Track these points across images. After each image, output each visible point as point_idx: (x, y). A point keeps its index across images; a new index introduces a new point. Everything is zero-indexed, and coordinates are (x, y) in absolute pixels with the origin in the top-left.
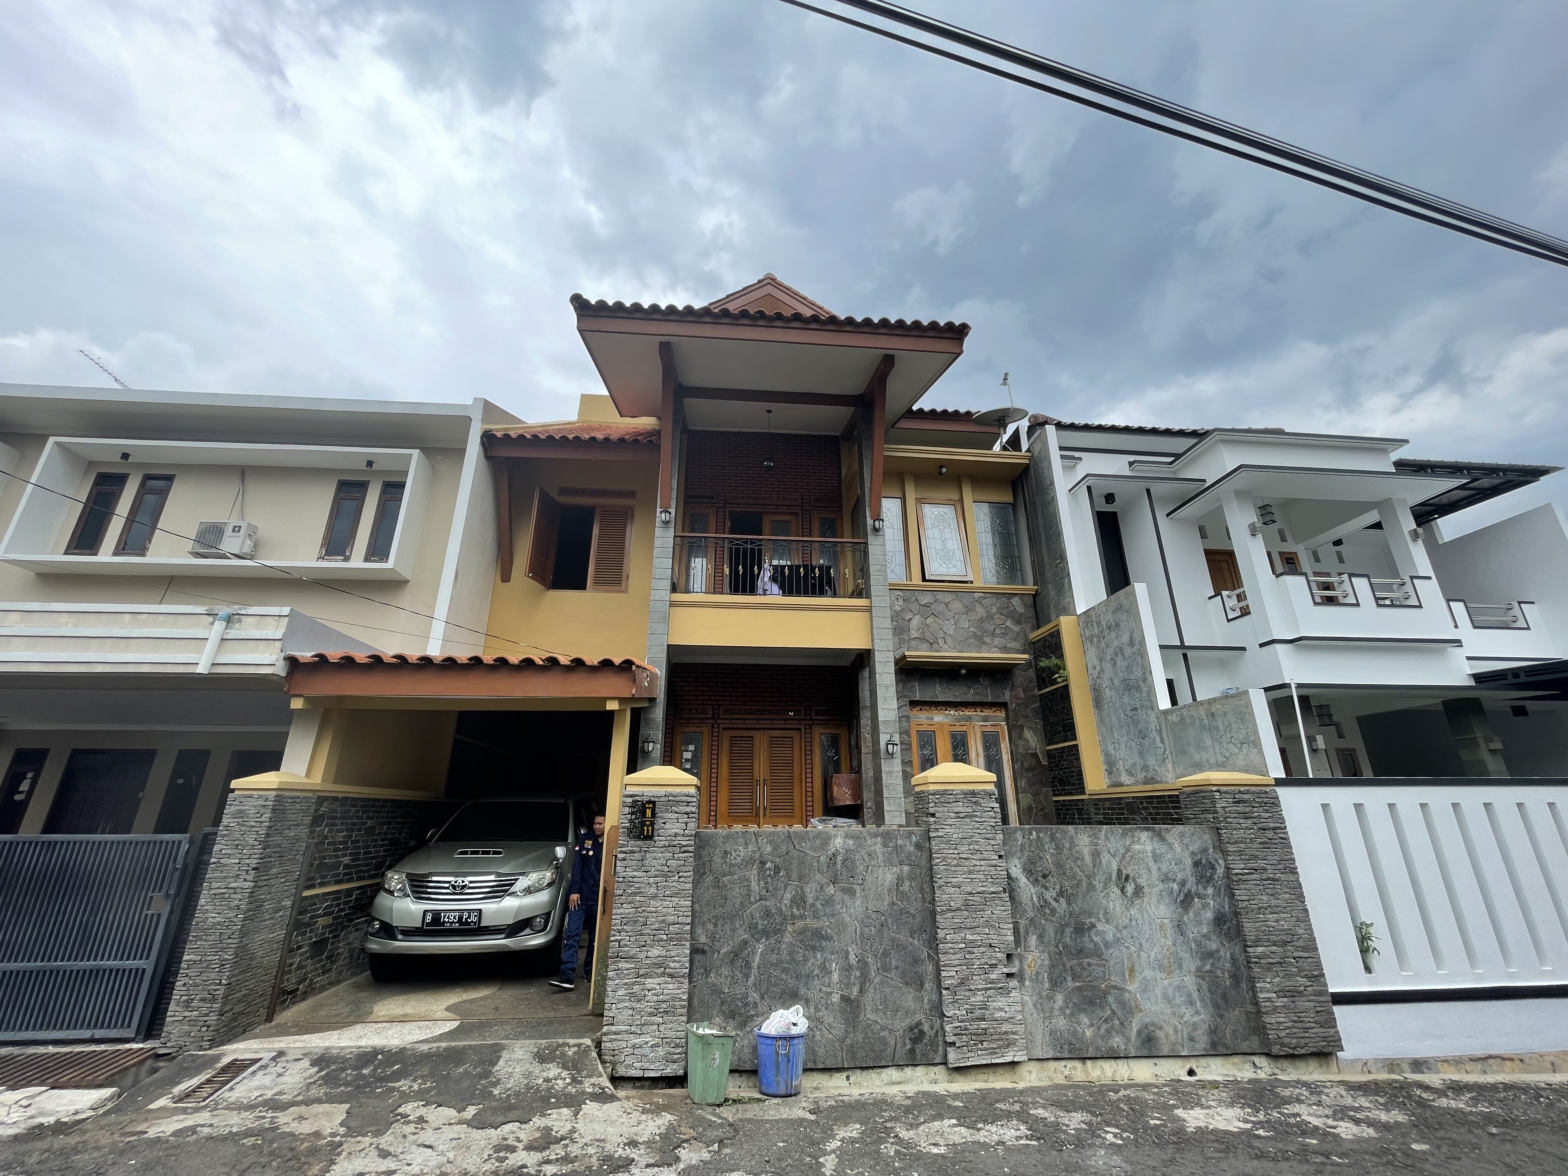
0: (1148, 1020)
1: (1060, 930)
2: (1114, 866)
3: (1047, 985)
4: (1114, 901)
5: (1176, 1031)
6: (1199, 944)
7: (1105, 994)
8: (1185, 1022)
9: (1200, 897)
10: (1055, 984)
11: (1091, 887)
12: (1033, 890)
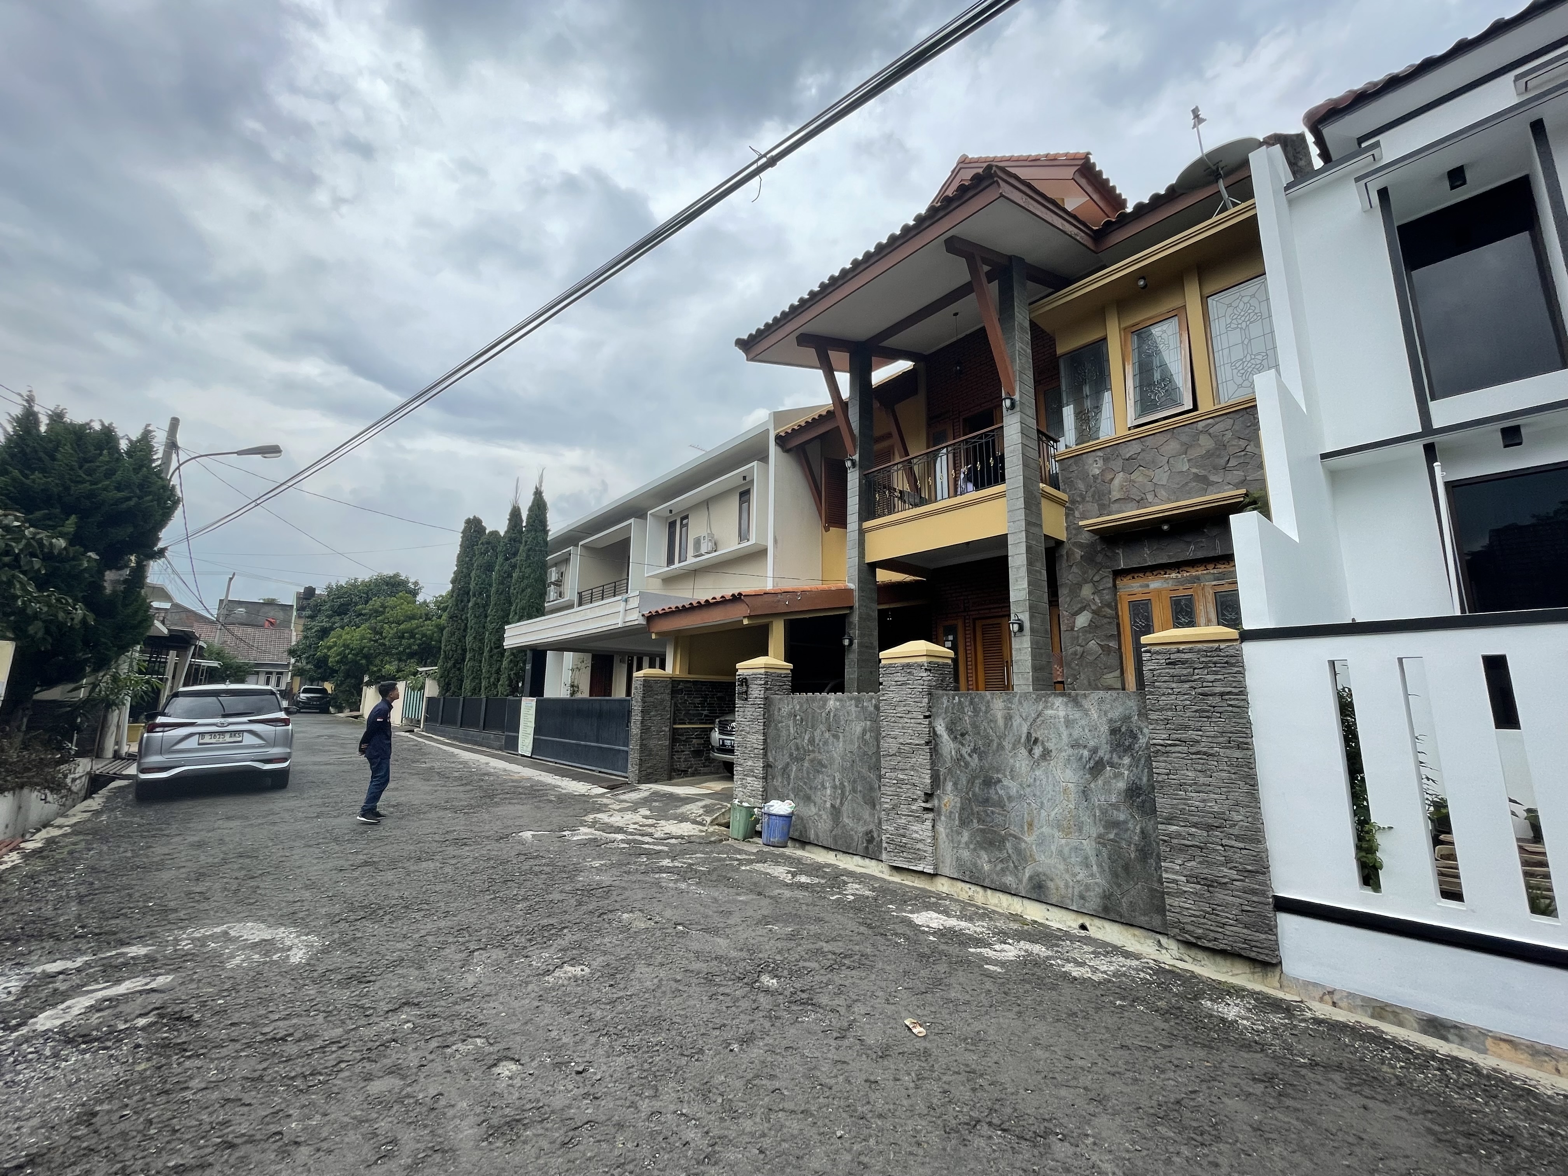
0: (1040, 870)
1: (971, 781)
2: (1025, 730)
3: (957, 823)
4: (1021, 761)
5: (1067, 886)
6: (1104, 812)
7: (1003, 840)
8: (1078, 882)
9: (1112, 765)
10: (964, 823)
11: (1000, 747)
12: (952, 745)
